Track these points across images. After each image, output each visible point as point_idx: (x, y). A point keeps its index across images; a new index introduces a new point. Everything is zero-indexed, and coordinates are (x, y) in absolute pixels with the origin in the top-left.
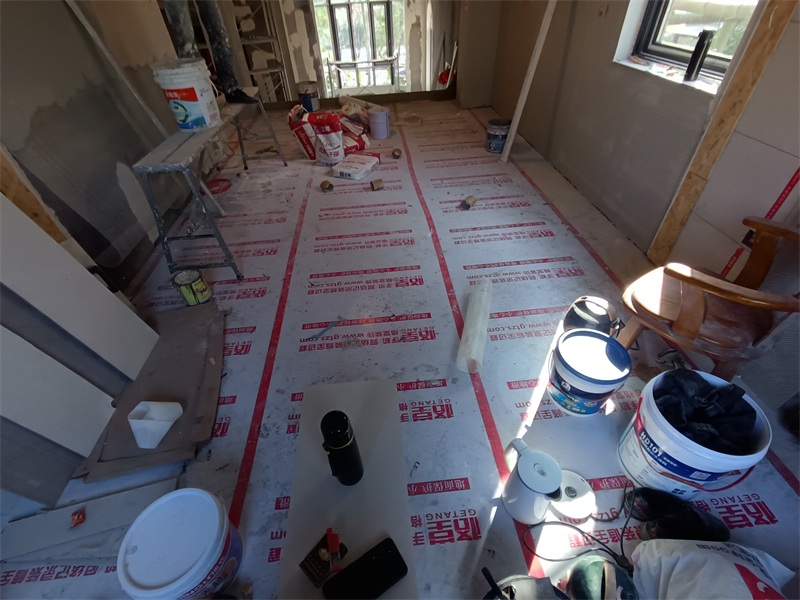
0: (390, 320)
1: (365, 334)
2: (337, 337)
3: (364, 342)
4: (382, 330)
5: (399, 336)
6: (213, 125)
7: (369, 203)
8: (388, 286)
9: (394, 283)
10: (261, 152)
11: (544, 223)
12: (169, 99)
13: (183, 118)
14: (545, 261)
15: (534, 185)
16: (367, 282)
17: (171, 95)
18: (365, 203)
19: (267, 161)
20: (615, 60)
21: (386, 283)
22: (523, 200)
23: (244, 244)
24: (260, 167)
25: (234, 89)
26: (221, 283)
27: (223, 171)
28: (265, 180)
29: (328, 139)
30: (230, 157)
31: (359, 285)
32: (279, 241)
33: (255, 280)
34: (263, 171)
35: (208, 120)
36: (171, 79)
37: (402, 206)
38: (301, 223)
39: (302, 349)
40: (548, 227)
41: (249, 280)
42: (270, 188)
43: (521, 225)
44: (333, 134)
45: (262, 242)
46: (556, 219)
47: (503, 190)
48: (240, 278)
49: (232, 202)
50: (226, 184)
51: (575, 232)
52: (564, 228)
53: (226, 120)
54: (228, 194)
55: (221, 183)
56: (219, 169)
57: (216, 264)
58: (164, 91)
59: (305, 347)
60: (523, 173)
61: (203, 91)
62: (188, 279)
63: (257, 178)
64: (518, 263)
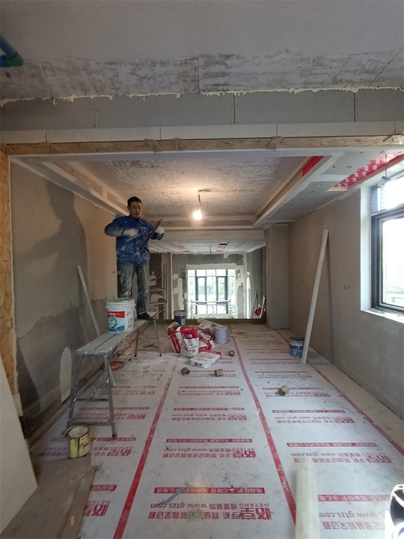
0: (229, 492)
1: (208, 505)
2: (182, 505)
3: (207, 515)
4: (222, 502)
5: (238, 511)
6: (128, 330)
7: (213, 385)
8: (228, 456)
9: (231, 453)
10: (147, 347)
11: (344, 412)
12: (109, 316)
13: (113, 326)
14: (353, 445)
15: (329, 381)
16: (211, 450)
17: (111, 314)
18: (210, 385)
19: (150, 353)
20: (362, 309)
21: (225, 453)
22: (323, 391)
23: (123, 408)
24: (144, 356)
25: (144, 313)
26: (99, 439)
27: (121, 357)
28: (146, 364)
29: (190, 342)
30: (127, 348)
31: (205, 452)
32: (148, 408)
33: (125, 439)
34: (146, 358)
35: (126, 328)
36: (115, 307)
37: (236, 389)
38: (165, 396)
39: (152, 516)
40: (348, 415)
41: (120, 439)
42: (148, 369)
43: (326, 411)
44: (193, 339)
45: (136, 408)
46: (353, 409)
47: (307, 383)
48: (114, 436)
49: (122, 377)
50: (121, 365)
51: (371, 421)
52: (361, 417)
53: (136, 328)
54: (121, 371)
55: (118, 364)
56: (119, 355)
57: (101, 423)
58: (109, 312)
59: (154, 514)
60: (318, 372)
61: (129, 313)
62: (79, 434)
63: (141, 362)
64: (331, 445)
